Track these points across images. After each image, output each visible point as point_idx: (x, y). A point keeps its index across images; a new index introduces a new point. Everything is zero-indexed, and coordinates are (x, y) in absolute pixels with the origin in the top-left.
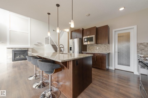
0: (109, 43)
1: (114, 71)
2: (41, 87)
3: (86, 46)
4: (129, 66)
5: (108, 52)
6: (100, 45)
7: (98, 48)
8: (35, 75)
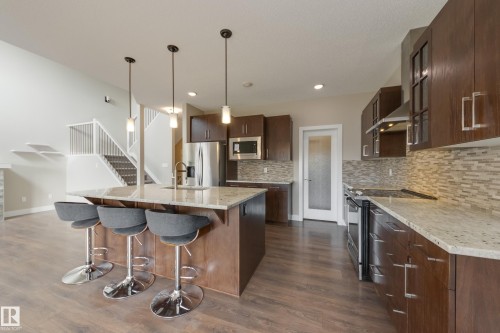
0: (291, 159)
1: (301, 225)
2: (130, 293)
3: (235, 163)
4: (329, 209)
5: (291, 181)
6: (270, 162)
7: (266, 170)
8: (88, 266)
